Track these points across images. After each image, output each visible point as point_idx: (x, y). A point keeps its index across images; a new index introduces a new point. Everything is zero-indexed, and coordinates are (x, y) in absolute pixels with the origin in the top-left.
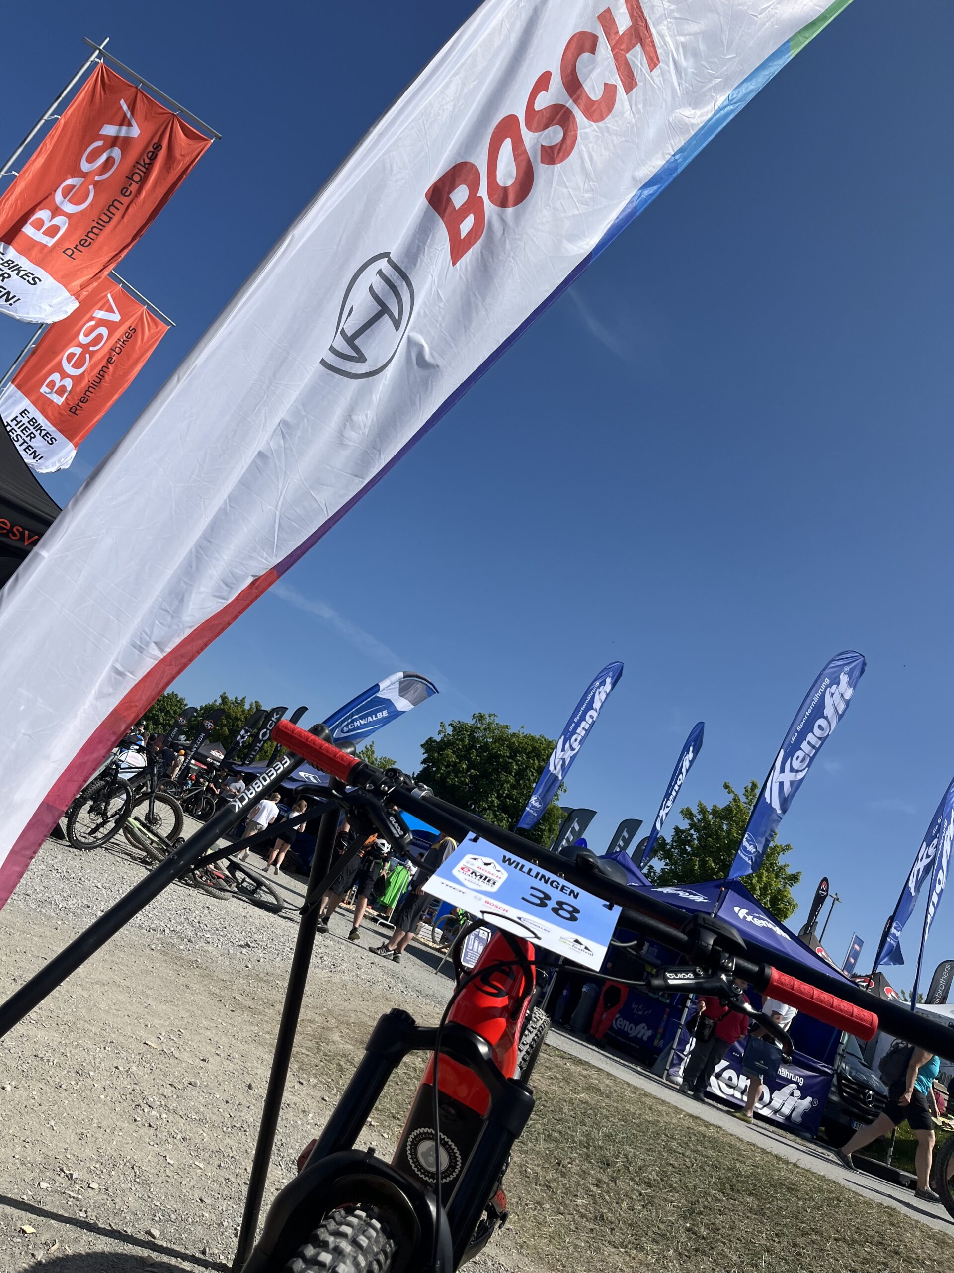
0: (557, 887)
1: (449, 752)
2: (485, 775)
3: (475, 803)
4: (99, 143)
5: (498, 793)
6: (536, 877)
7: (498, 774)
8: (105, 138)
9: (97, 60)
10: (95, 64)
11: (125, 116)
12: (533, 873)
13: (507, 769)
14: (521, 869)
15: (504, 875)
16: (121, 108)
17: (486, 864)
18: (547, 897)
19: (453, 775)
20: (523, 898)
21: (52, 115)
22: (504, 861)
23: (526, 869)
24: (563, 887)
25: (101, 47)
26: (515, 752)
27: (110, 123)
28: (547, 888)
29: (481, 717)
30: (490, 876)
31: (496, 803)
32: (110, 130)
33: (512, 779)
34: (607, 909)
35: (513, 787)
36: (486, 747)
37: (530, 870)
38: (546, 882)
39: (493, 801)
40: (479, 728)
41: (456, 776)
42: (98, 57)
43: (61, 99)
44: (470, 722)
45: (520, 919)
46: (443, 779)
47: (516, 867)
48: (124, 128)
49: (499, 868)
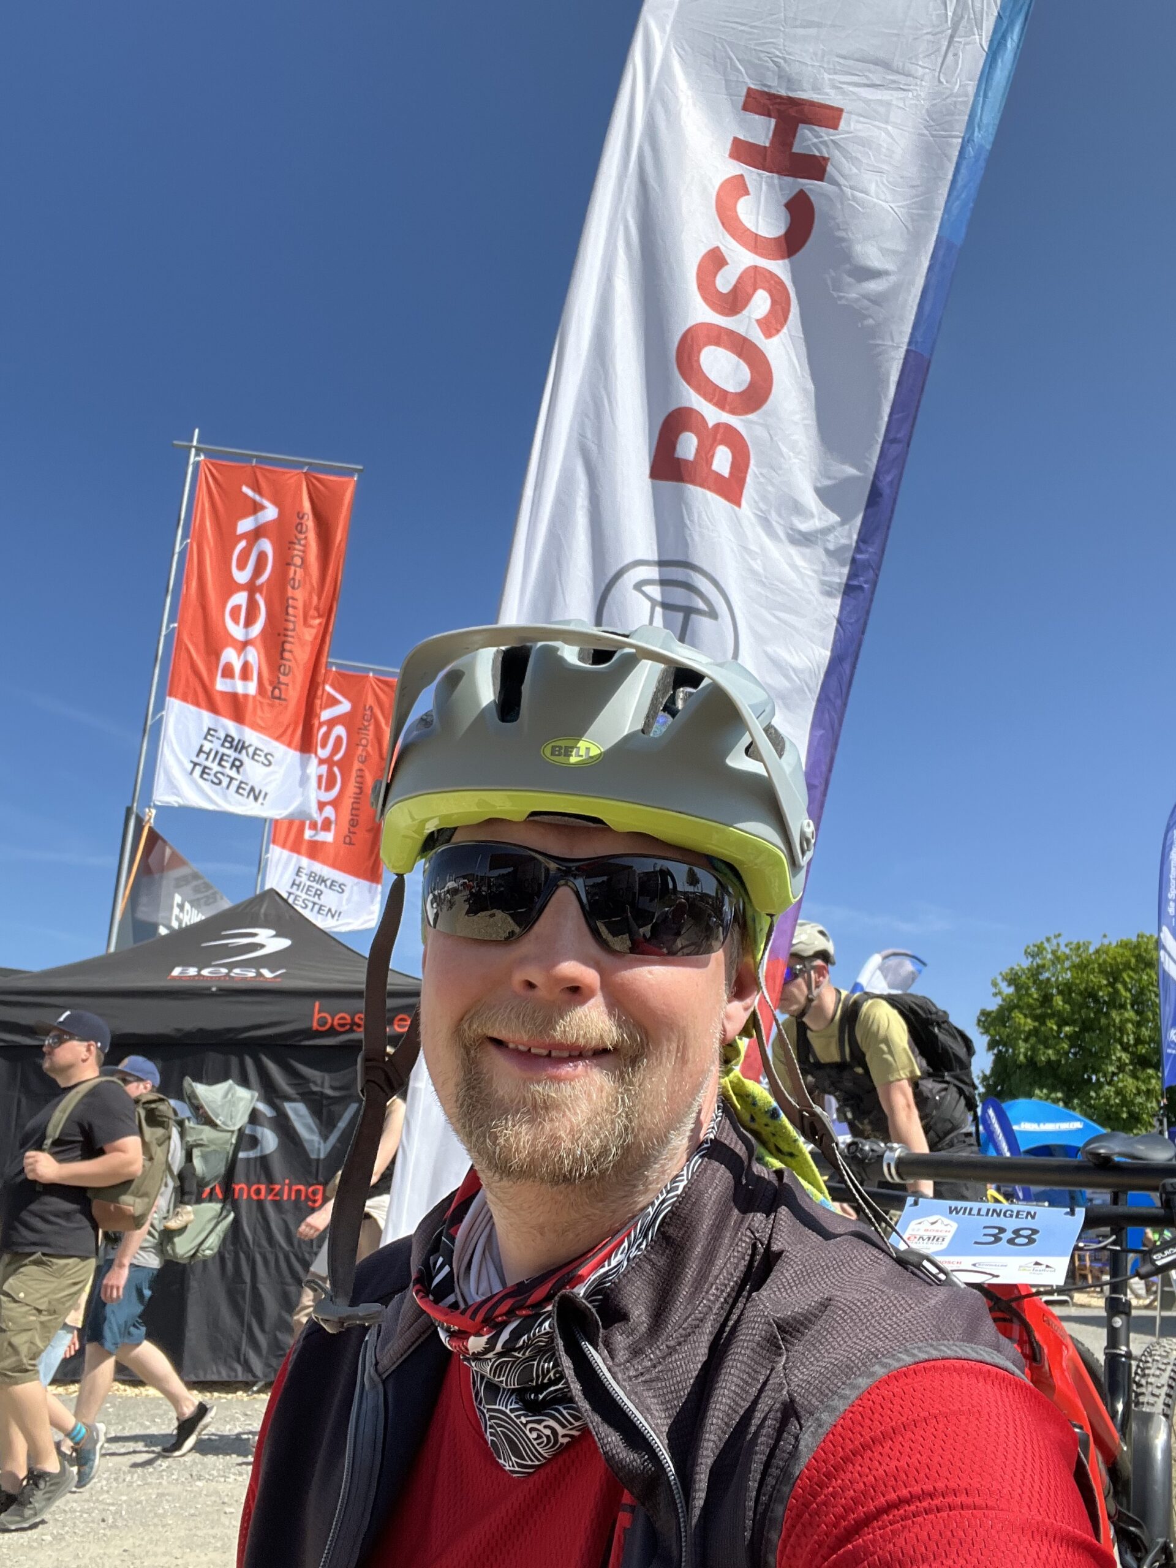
0: (1011, 1216)
1: (1018, 1017)
2: (1087, 1026)
3: (1095, 1071)
4: (243, 544)
5: (1121, 1044)
6: (987, 1214)
7: (1107, 1015)
8: (244, 536)
9: (197, 459)
10: (197, 465)
11: (254, 502)
12: (983, 1212)
13: (1115, 1003)
14: (970, 1213)
15: (953, 1226)
16: (246, 495)
17: (933, 1224)
18: (1002, 1230)
19: (1042, 1047)
20: (976, 1243)
21: (181, 543)
22: (951, 1212)
23: (975, 1212)
24: (1018, 1213)
25: (195, 443)
26: (1114, 975)
27: (244, 516)
28: (1001, 1222)
29: (1040, 950)
30: (937, 1234)
31: (1125, 1057)
32: (245, 525)
33: (1130, 1014)
34: (1069, 1217)
35: (1138, 1025)
36: (1066, 990)
37: (979, 1210)
38: (999, 1215)
39: (1119, 1059)
40: (1043, 966)
41: (1047, 1047)
42: (197, 455)
43: (182, 523)
44: (1026, 963)
45: (974, 1265)
46: (1031, 1062)
47: (964, 1213)
48: (260, 514)
49: (946, 1221)
